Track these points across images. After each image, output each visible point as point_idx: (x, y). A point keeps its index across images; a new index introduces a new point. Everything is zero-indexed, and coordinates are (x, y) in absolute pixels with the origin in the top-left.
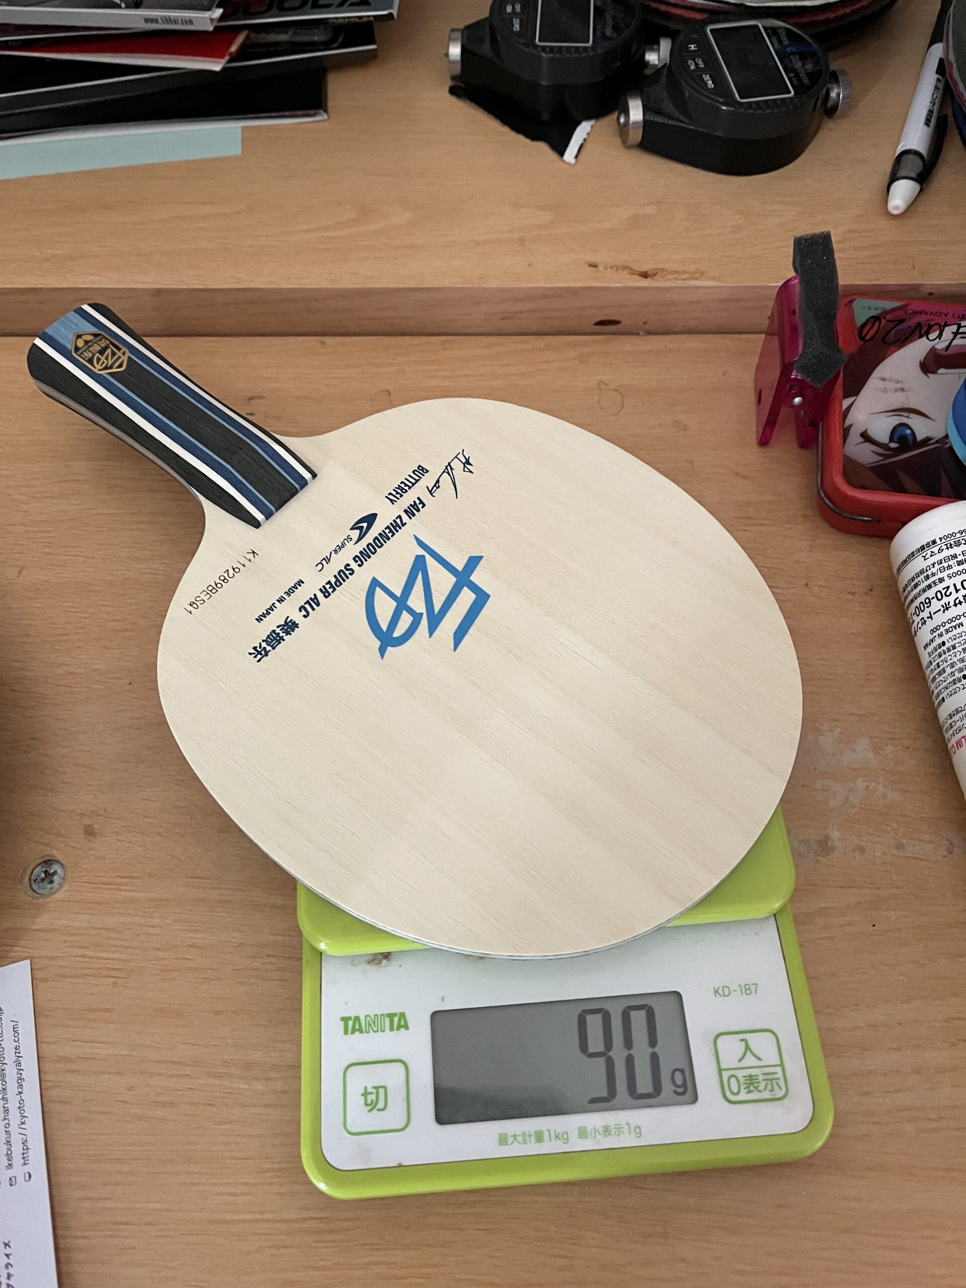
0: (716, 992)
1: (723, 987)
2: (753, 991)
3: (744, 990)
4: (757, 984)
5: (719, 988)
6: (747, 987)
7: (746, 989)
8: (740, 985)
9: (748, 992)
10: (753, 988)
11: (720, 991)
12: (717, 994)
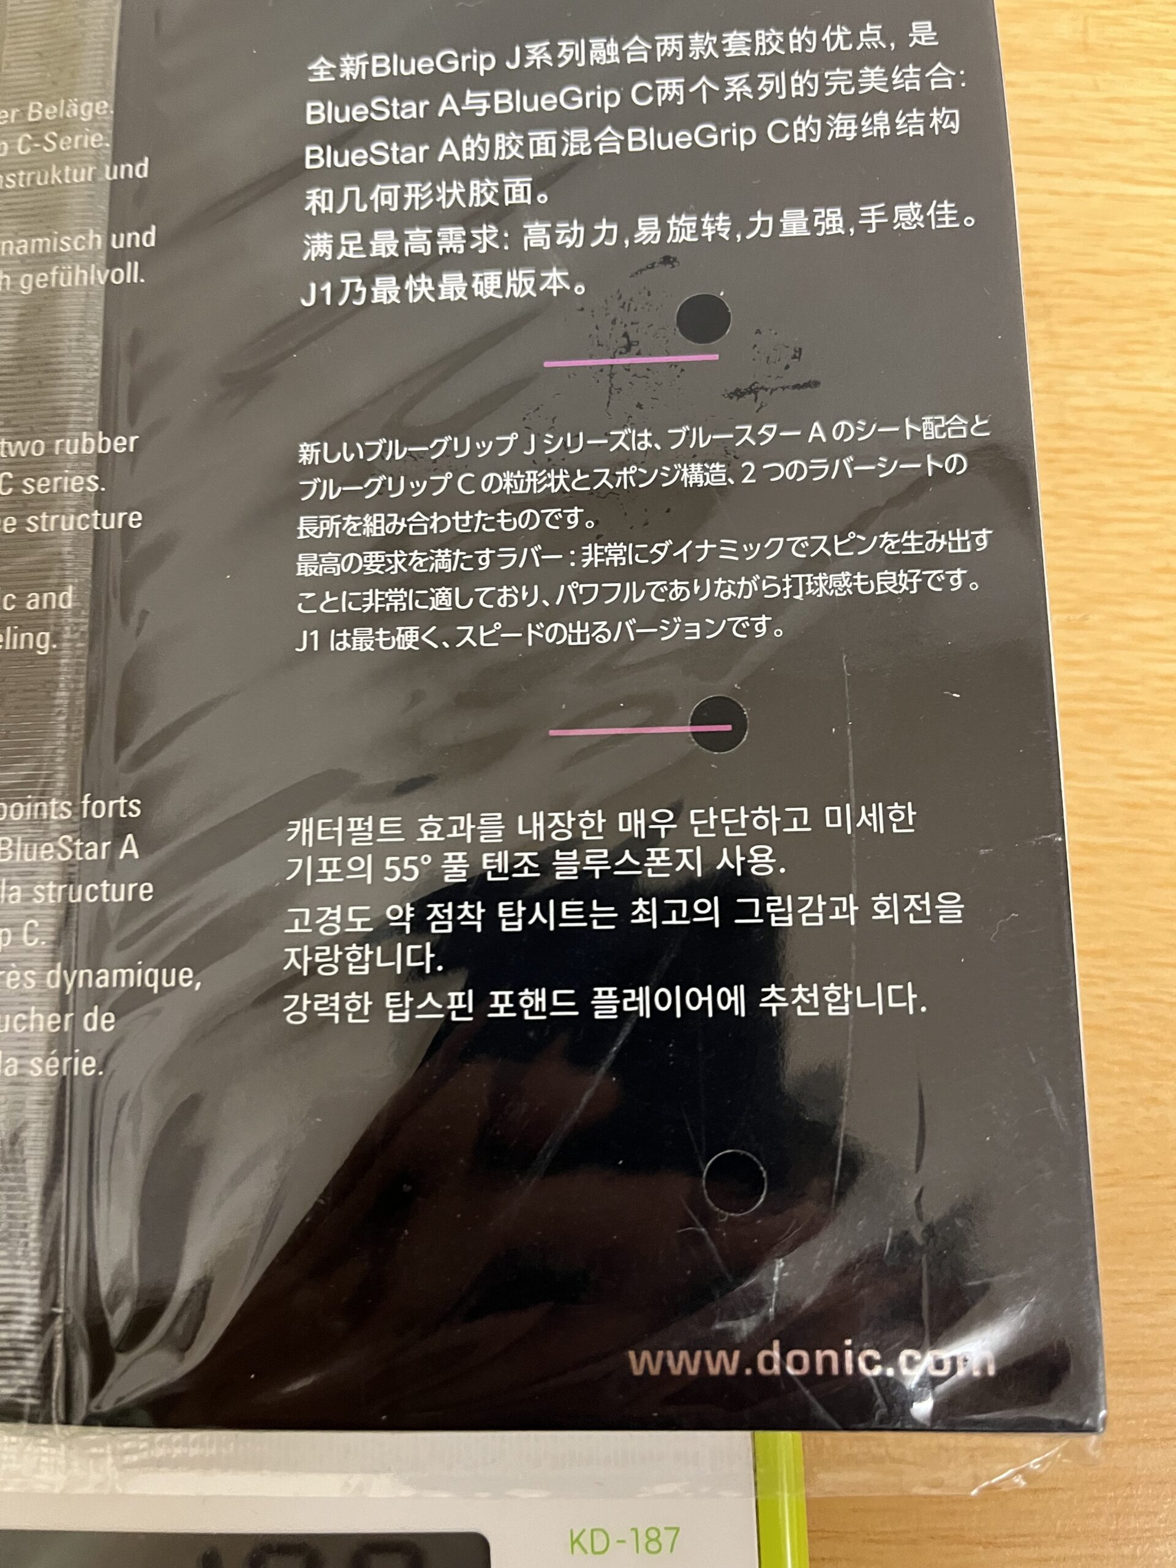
0: (575, 1541)
1: (592, 1531)
2: (666, 1546)
3: (643, 1541)
4: (678, 1529)
5: (584, 1531)
6: (653, 1534)
7: (651, 1540)
8: (635, 1530)
9: (653, 1547)
10: (666, 1538)
11: (585, 1540)
12: (576, 1545)
